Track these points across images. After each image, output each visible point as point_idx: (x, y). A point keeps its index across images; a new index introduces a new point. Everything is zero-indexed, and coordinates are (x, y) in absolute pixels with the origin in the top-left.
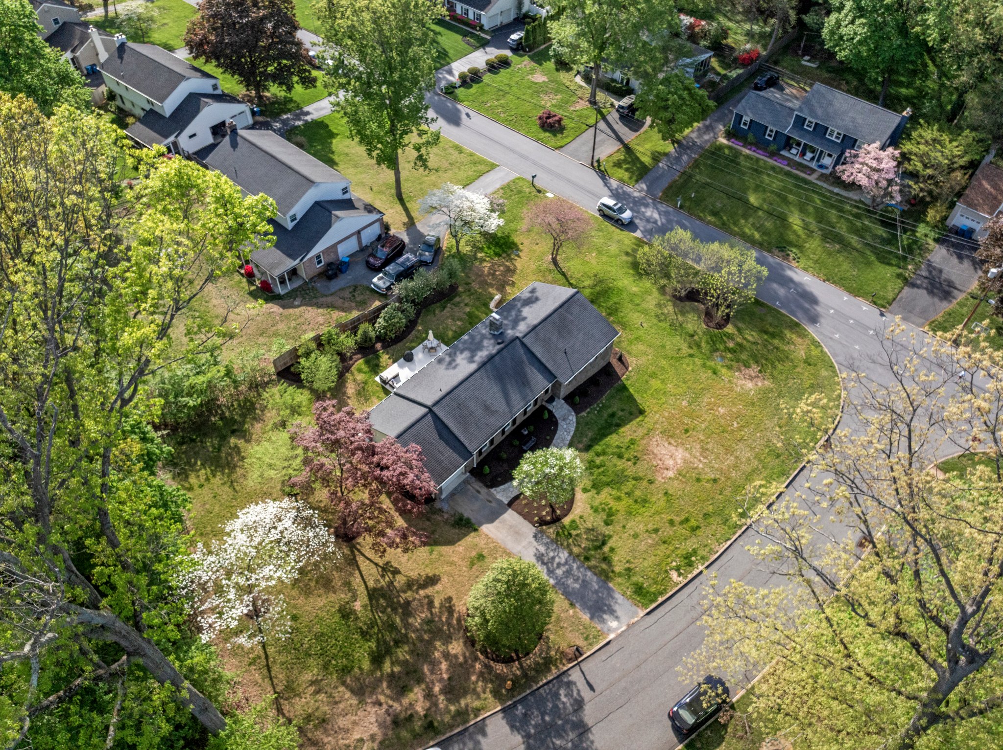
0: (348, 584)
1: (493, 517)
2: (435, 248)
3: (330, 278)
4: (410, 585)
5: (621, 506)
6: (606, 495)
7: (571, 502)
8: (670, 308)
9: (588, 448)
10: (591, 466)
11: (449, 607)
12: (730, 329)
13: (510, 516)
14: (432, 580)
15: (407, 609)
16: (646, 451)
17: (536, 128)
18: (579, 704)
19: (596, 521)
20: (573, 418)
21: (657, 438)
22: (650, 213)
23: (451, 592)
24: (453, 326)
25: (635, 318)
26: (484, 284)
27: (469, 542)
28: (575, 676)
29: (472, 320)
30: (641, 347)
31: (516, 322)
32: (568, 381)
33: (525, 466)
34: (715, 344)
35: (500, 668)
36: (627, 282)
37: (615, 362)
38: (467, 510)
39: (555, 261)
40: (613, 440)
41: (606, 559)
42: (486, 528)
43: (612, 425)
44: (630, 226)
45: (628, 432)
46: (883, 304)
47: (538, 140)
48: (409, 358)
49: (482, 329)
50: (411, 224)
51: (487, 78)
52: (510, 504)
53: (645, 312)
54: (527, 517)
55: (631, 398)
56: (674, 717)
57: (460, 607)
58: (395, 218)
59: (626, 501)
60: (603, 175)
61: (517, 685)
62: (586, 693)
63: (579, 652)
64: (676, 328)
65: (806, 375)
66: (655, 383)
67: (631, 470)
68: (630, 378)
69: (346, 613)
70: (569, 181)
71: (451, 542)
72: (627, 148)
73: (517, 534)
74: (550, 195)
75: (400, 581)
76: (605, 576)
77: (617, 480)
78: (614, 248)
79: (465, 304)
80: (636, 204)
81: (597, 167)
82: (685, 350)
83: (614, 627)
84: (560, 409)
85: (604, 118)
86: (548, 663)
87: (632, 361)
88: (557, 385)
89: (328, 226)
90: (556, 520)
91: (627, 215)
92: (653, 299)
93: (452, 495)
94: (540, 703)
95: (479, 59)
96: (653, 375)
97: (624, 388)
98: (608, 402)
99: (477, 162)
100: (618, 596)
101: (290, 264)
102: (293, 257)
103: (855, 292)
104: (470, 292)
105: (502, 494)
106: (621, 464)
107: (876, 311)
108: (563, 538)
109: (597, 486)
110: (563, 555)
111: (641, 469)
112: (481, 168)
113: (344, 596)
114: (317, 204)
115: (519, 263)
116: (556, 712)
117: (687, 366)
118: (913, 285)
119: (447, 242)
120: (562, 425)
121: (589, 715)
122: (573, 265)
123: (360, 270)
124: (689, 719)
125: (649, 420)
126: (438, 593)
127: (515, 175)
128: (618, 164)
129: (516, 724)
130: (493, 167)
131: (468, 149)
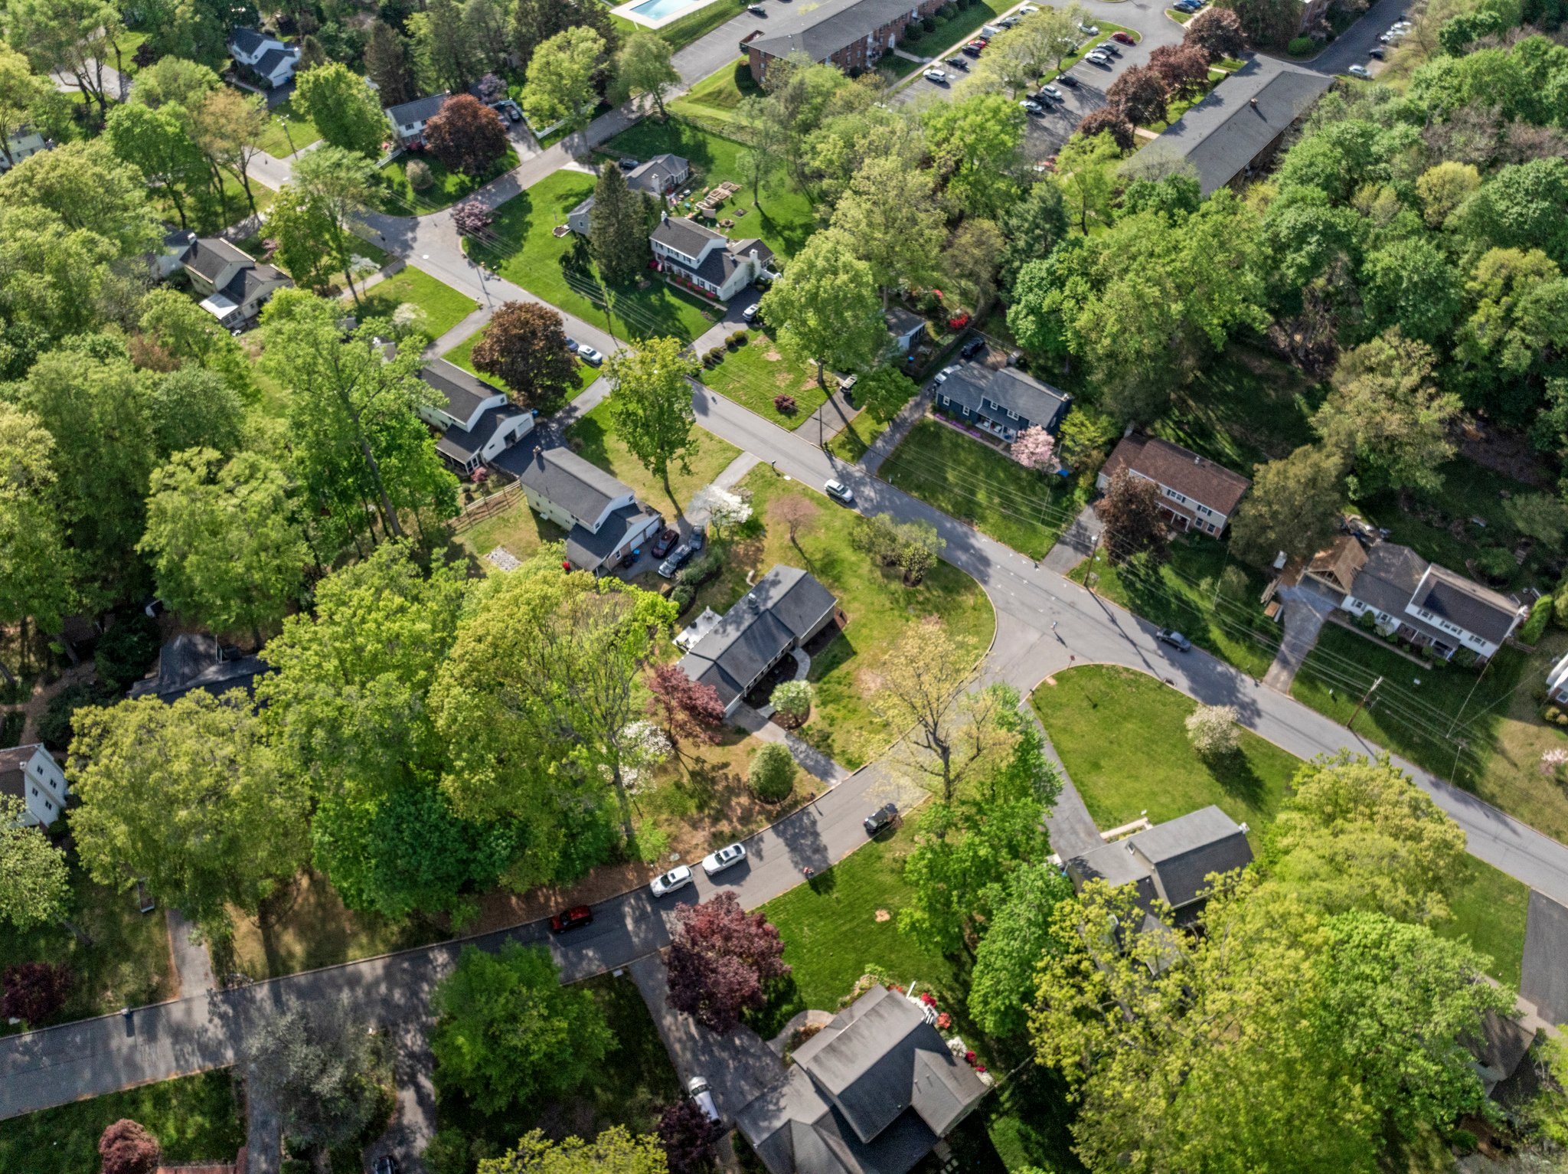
0: (677, 770)
1: (760, 725)
2: (701, 536)
3: (627, 567)
4: (714, 768)
5: (839, 715)
6: (830, 709)
7: (807, 713)
8: (878, 574)
9: (818, 680)
10: (821, 691)
11: (737, 778)
12: (920, 587)
13: (771, 725)
14: (726, 765)
15: (713, 781)
16: (857, 679)
17: (773, 410)
18: (814, 823)
19: (823, 725)
20: (808, 660)
21: (864, 669)
22: (869, 491)
23: (738, 770)
24: (722, 600)
25: (853, 582)
26: (741, 563)
27: (747, 740)
28: (812, 809)
29: (735, 596)
30: (856, 605)
31: (765, 600)
32: (803, 636)
33: (777, 693)
34: (910, 598)
35: (769, 807)
36: (848, 554)
37: (837, 618)
38: (743, 723)
39: (793, 540)
40: (835, 673)
41: (829, 746)
42: (755, 734)
43: (835, 663)
44: (851, 504)
45: (845, 667)
46: (1038, 557)
47: (776, 422)
48: (694, 626)
49: (742, 605)
50: (680, 516)
51: (728, 356)
52: (771, 718)
53: (860, 577)
54: (781, 725)
55: (848, 644)
56: (866, 825)
57: (744, 779)
58: (666, 509)
59: (843, 712)
60: (830, 454)
61: (779, 815)
62: (818, 817)
63: (813, 796)
64: (882, 589)
65: (971, 617)
66: (865, 631)
67: (846, 691)
68: (847, 629)
69: (679, 786)
70: (802, 463)
71: (734, 743)
72: (851, 429)
73: (775, 735)
74: (787, 478)
75: (707, 766)
76: (829, 755)
77: (837, 699)
78: (838, 524)
79: (727, 583)
80: (857, 484)
81: (824, 447)
82: (888, 605)
83: (834, 783)
84: (800, 655)
85: (830, 397)
86: (796, 803)
87: (850, 617)
88: (796, 640)
89: (624, 530)
90: (799, 725)
91: (848, 495)
92: (866, 567)
93: (733, 715)
94: (793, 823)
95: (719, 335)
96: (864, 626)
97: (843, 637)
98: (832, 647)
99: (727, 448)
100: (837, 767)
101: (599, 561)
102: (600, 555)
103: (1019, 549)
104: (731, 570)
105: (764, 712)
106: (840, 688)
107: (1032, 563)
108: (803, 736)
109: (824, 703)
110: (804, 747)
111: (852, 691)
112: (730, 454)
113: (675, 777)
114: (614, 513)
115: (765, 543)
116: (801, 828)
117: (888, 617)
118: (1063, 543)
119: (709, 532)
120: (801, 665)
121: (819, 828)
122: (806, 543)
123: (647, 560)
124: (874, 824)
125: (859, 659)
126: (731, 771)
127: (759, 460)
128: (842, 446)
129: (778, 833)
130: (739, 452)
131: (718, 436)
